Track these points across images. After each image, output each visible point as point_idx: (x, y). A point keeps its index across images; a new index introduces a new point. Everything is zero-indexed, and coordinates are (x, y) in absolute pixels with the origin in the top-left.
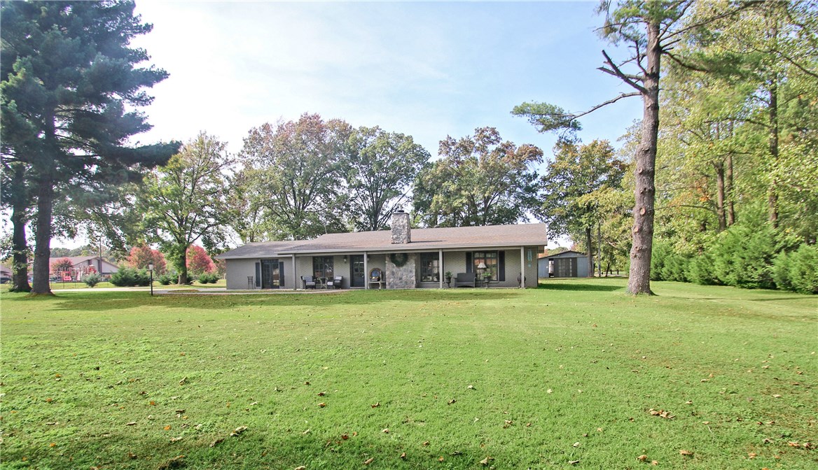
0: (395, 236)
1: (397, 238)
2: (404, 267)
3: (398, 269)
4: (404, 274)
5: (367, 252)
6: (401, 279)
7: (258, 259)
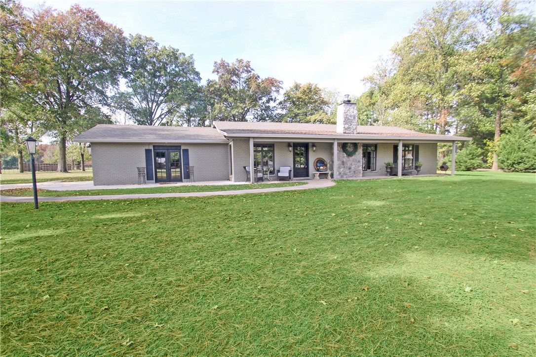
0: (346, 126)
1: (349, 128)
2: (353, 157)
3: (348, 159)
4: (353, 164)
5: (338, 139)
6: (350, 168)
7: (149, 144)
